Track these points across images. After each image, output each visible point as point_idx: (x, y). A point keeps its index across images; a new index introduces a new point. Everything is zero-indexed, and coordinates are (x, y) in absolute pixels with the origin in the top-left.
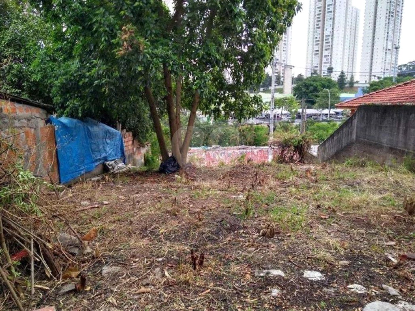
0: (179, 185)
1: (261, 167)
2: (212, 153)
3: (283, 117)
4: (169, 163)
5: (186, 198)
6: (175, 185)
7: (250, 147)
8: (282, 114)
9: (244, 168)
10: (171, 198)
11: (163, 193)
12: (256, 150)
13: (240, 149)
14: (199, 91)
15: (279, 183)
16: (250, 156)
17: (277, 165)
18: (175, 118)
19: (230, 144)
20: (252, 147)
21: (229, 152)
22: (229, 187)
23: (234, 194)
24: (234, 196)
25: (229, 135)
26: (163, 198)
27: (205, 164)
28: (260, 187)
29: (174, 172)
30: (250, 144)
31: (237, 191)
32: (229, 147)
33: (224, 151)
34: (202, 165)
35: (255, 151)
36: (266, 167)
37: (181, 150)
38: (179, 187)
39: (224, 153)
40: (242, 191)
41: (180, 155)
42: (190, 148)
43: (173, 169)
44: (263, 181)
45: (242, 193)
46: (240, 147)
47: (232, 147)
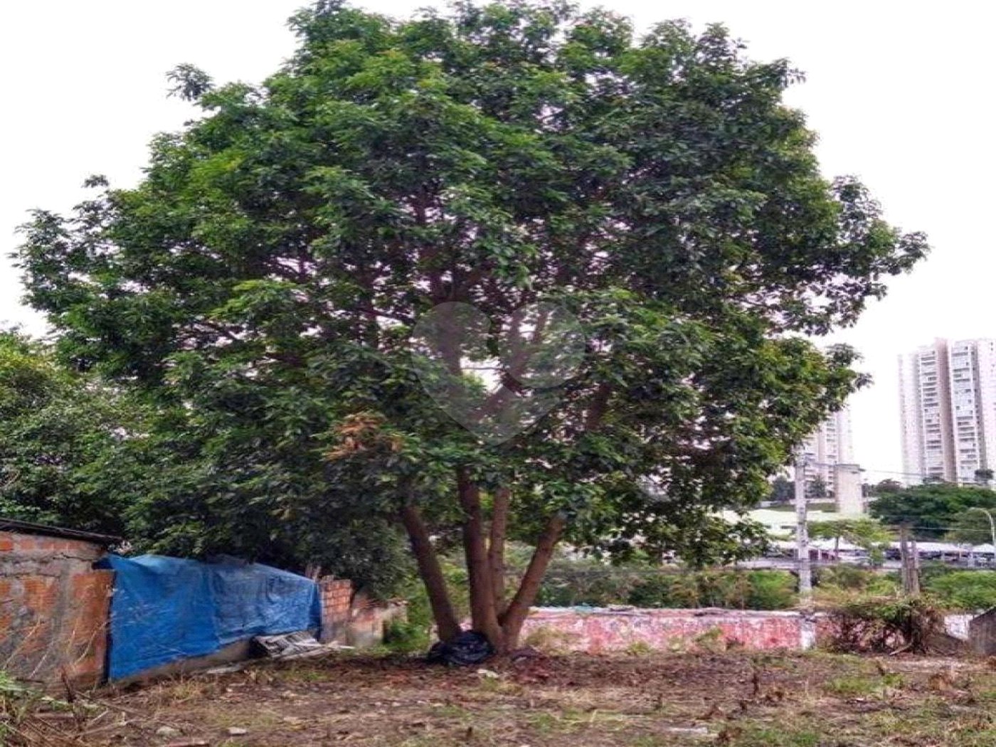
0: (488, 695)
1: (774, 661)
2: (606, 624)
3: (841, 555)
4: (461, 645)
5: (509, 729)
6: (474, 695)
7: (735, 612)
8: (836, 551)
9: (713, 660)
10: (454, 728)
11: (433, 714)
12: (756, 619)
13: (701, 615)
14: (562, 515)
15: (836, 701)
16: (738, 632)
17: (830, 656)
18: (485, 557)
19: (667, 603)
20: (743, 612)
21: (663, 620)
22: (658, 707)
23: (676, 724)
24: (675, 730)
25: (665, 585)
26: (428, 728)
27: (585, 644)
28: (771, 710)
29: (478, 663)
30: (736, 605)
31: (688, 716)
32: (665, 610)
33: (647, 618)
34: (573, 648)
35: (753, 621)
36: (788, 662)
37: (502, 619)
38: (485, 702)
39: (649, 622)
40: (707, 718)
41: (499, 629)
42: (533, 609)
43: (473, 657)
44: (780, 695)
45: (703, 723)
46: (701, 610)
47: (676, 611)
